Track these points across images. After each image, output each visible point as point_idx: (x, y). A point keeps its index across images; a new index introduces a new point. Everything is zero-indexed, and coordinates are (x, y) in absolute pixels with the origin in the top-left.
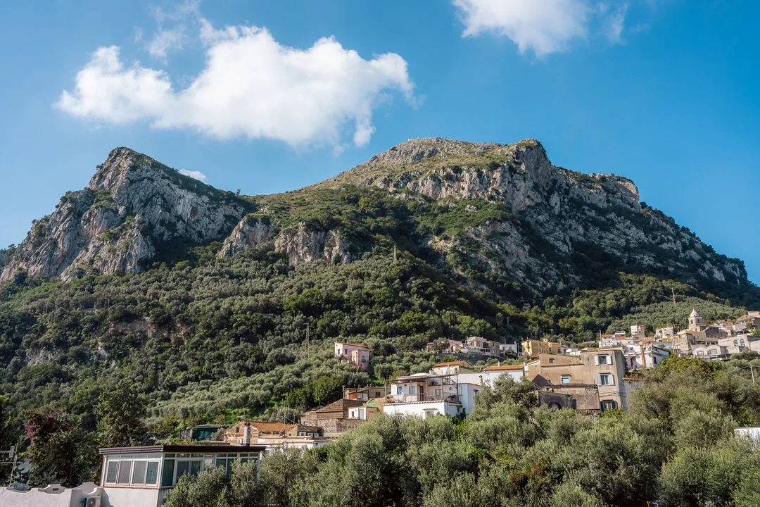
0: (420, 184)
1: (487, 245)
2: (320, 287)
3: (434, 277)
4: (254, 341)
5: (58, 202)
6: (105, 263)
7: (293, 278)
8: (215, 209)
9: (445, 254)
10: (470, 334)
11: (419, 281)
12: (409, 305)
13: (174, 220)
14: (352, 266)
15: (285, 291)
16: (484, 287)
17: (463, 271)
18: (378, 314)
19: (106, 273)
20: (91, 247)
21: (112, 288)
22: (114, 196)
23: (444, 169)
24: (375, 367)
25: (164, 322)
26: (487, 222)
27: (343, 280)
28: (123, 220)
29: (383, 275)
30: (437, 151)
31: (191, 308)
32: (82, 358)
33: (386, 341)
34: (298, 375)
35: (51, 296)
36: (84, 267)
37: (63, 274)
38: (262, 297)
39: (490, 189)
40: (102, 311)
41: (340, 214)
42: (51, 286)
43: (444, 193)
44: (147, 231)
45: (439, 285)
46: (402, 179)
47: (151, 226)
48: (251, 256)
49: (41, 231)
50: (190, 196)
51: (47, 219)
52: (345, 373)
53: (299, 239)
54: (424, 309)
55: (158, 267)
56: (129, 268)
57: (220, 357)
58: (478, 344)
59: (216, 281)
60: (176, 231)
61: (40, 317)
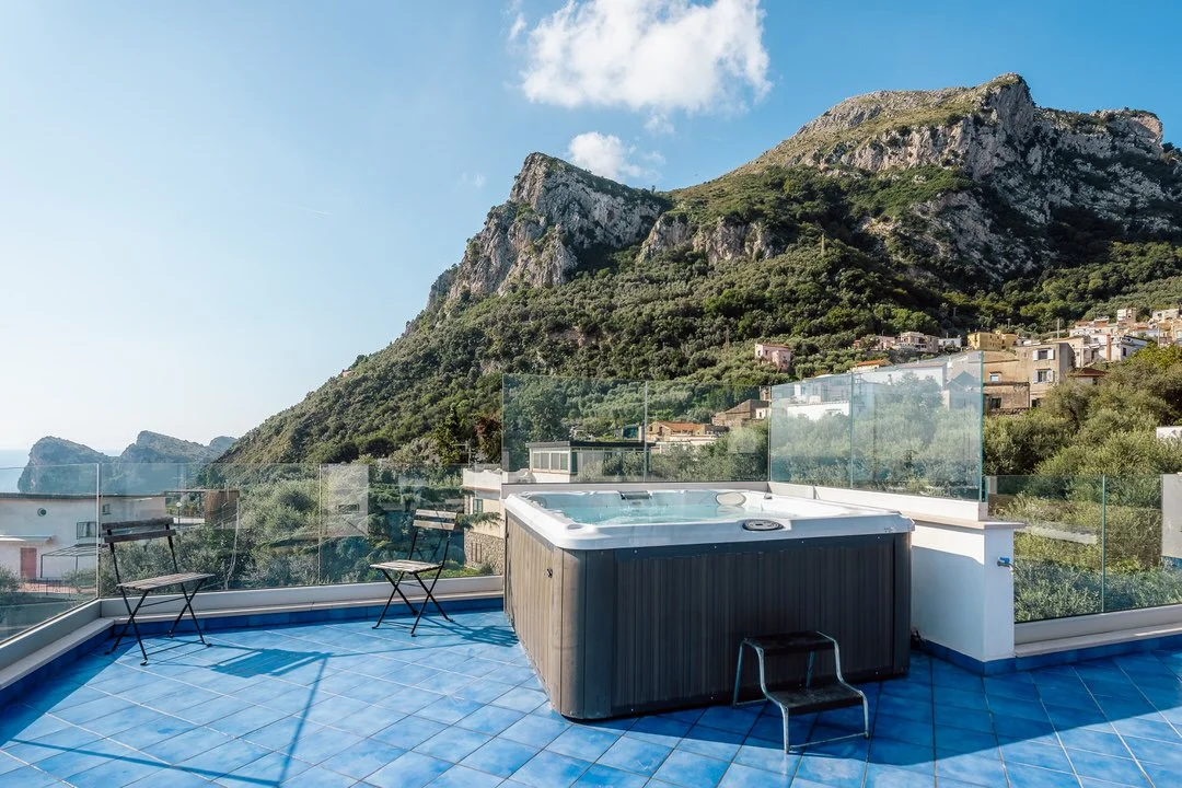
0: (857, 156)
1: (936, 223)
2: (741, 287)
3: (867, 266)
4: (676, 345)
5: (486, 219)
6: (534, 276)
7: (713, 278)
8: (630, 210)
9: (884, 238)
10: (905, 328)
11: (850, 273)
12: (836, 301)
13: (592, 227)
14: (774, 262)
15: (705, 293)
16: (929, 274)
17: (903, 257)
18: (802, 313)
19: (536, 286)
20: (519, 261)
21: (542, 300)
22: (533, 207)
23: (887, 132)
24: (796, 368)
25: (592, 331)
26: (939, 195)
27: (765, 277)
28: (545, 231)
29: (808, 268)
30: (881, 109)
31: (615, 315)
32: (525, 366)
33: (809, 341)
34: (718, 377)
35: (492, 311)
36: (516, 282)
37: (499, 289)
38: (681, 301)
39: (946, 151)
40: (536, 322)
41: (762, 202)
42: (492, 302)
43: (887, 163)
44: (568, 240)
45: (873, 276)
46: (835, 152)
47: (571, 235)
48: (669, 259)
49: (475, 248)
50: (605, 199)
51: (478, 237)
52: (764, 374)
53: (718, 236)
54: (853, 303)
55: (581, 276)
56: (555, 279)
57: (645, 362)
58: (913, 339)
59: (637, 287)
60: (595, 238)
61: (487, 331)
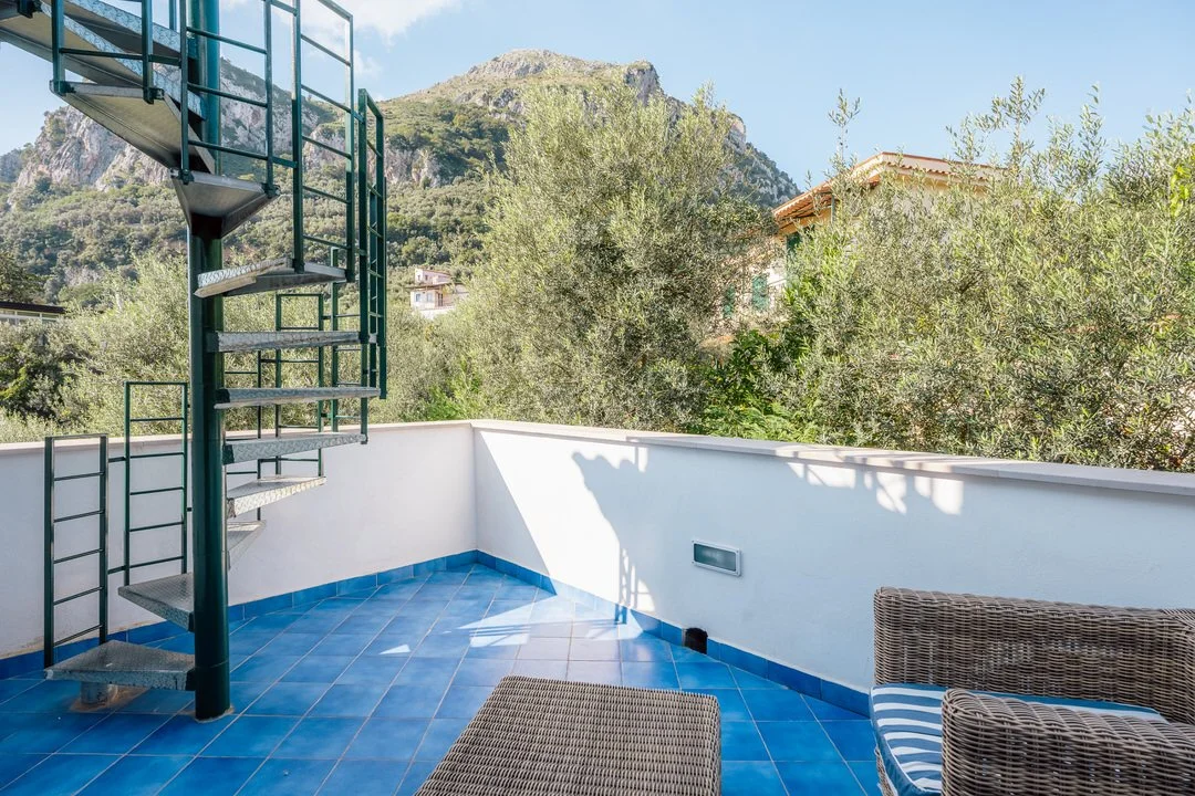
0: (522, 104)
6: (149, 172)
8: (281, 114)
13: (232, 125)
14: (441, 191)
19: (152, 184)
21: (161, 201)
27: (431, 205)
30: (544, 67)
31: (260, 228)
35: (85, 207)
36: (123, 176)
37: (98, 182)
38: (339, 219)
40: (152, 227)
41: (430, 131)
42: (82, 195)
46: (503, 96)
48: (328, 174)
49: (58, 126)
59: (288, 199)
60: (236, 138)
61: (76, 232)
